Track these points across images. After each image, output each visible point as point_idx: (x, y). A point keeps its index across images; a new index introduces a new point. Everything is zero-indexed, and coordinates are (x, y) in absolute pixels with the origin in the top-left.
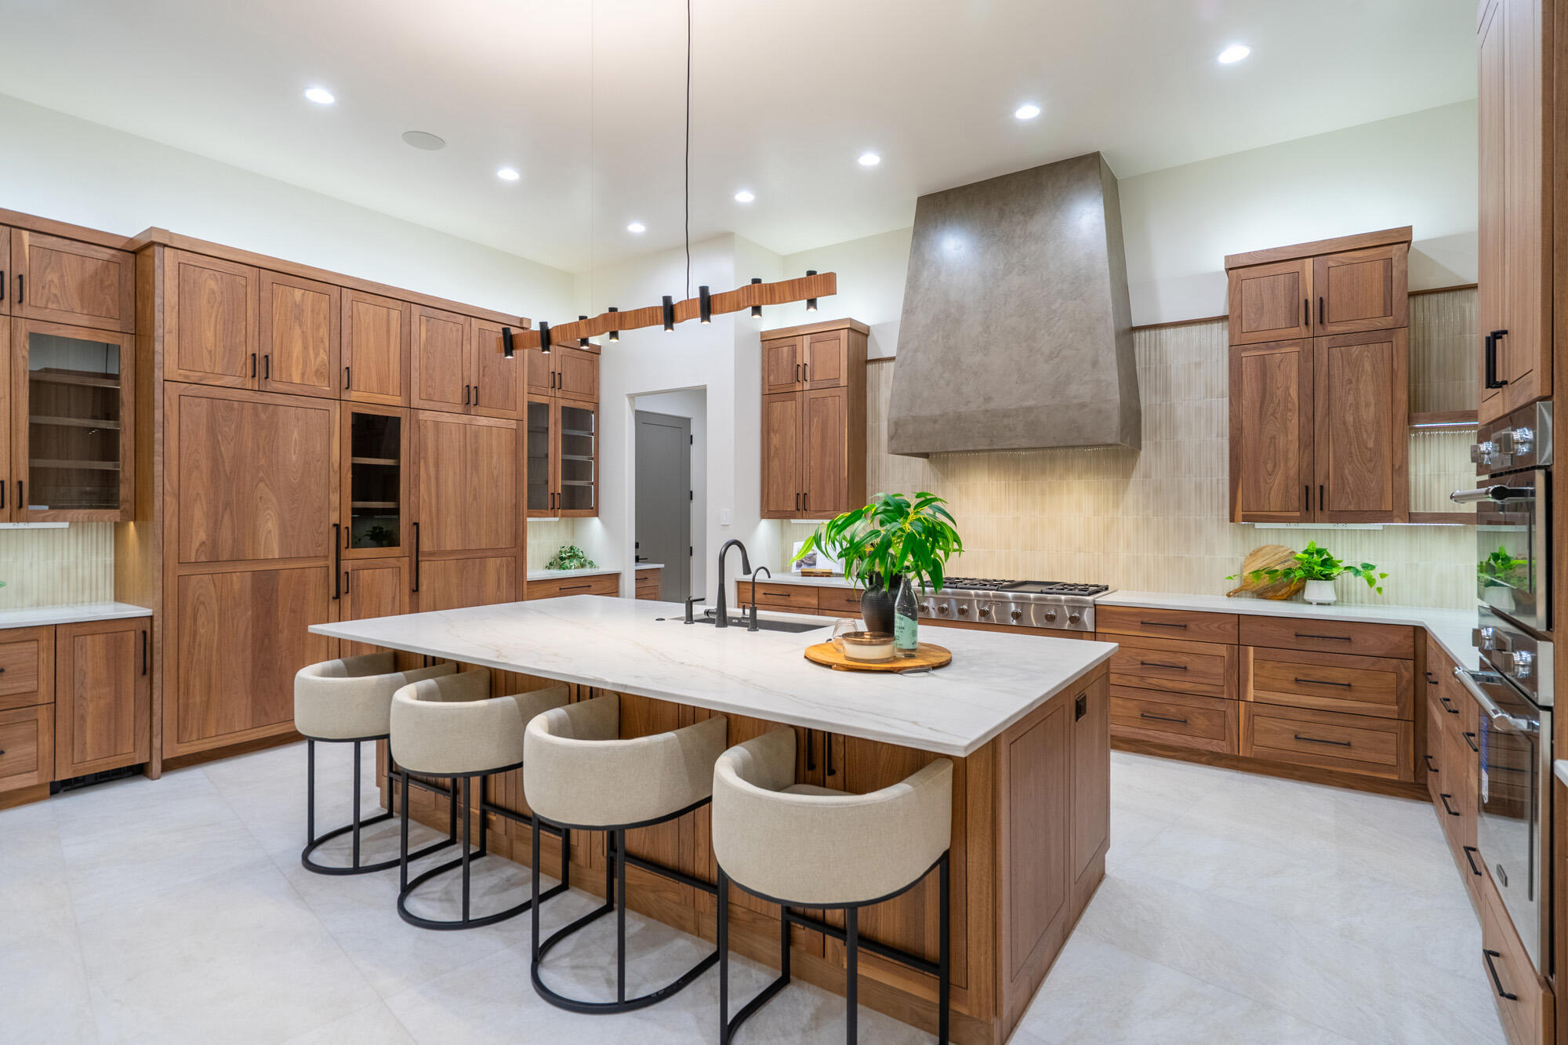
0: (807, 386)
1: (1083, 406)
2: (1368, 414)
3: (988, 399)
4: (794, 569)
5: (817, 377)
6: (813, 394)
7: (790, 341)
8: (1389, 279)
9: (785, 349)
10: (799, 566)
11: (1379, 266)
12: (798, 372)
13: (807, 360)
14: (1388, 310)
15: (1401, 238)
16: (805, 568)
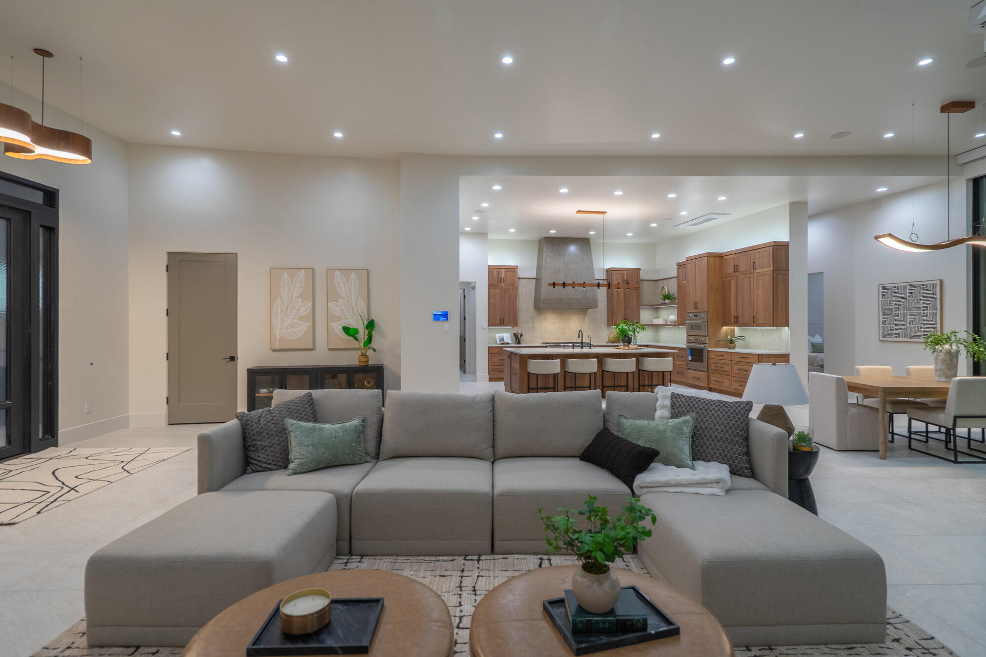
0: (503, 285)
1: (590, 299)
2: (635, 304)
3: (568, 295)
4: (499, 342)
5: (507, 282)
6: (506, 287)
7: (498, 270)
8: (637, 278)
9: (495, 272)
10: (500, 341)
11: (636, 275)
12: (500, 280)
13: (503, 276)
14: (637, 284)
15: (638, 270)
16: (502, 342)
